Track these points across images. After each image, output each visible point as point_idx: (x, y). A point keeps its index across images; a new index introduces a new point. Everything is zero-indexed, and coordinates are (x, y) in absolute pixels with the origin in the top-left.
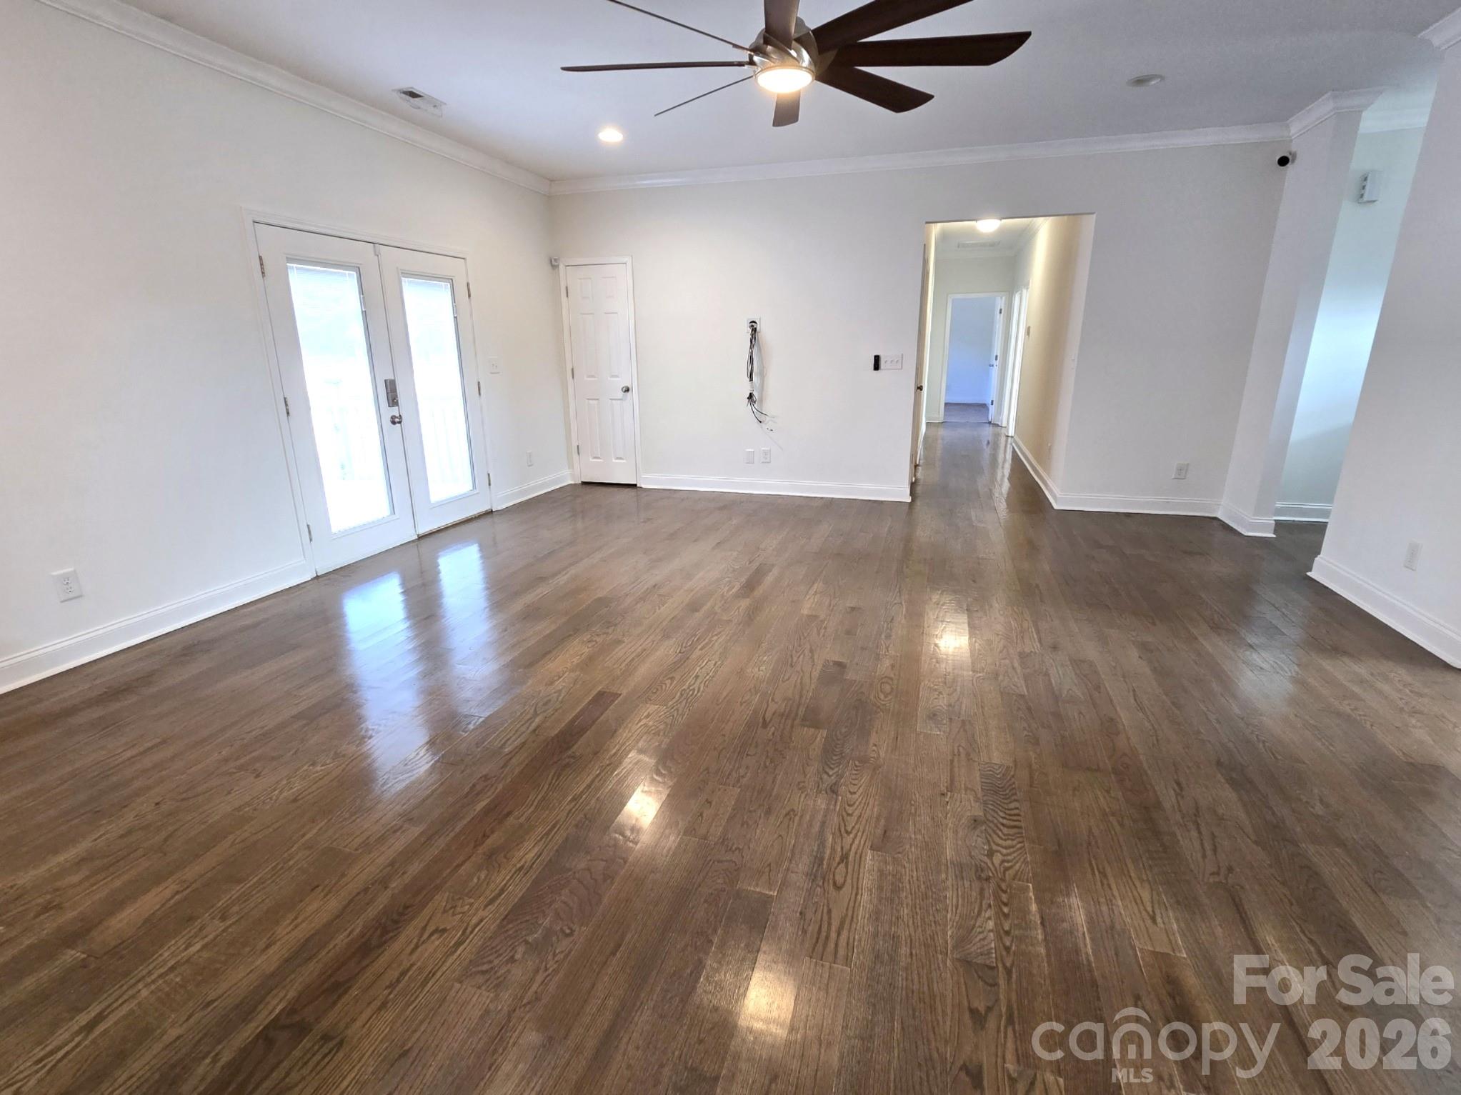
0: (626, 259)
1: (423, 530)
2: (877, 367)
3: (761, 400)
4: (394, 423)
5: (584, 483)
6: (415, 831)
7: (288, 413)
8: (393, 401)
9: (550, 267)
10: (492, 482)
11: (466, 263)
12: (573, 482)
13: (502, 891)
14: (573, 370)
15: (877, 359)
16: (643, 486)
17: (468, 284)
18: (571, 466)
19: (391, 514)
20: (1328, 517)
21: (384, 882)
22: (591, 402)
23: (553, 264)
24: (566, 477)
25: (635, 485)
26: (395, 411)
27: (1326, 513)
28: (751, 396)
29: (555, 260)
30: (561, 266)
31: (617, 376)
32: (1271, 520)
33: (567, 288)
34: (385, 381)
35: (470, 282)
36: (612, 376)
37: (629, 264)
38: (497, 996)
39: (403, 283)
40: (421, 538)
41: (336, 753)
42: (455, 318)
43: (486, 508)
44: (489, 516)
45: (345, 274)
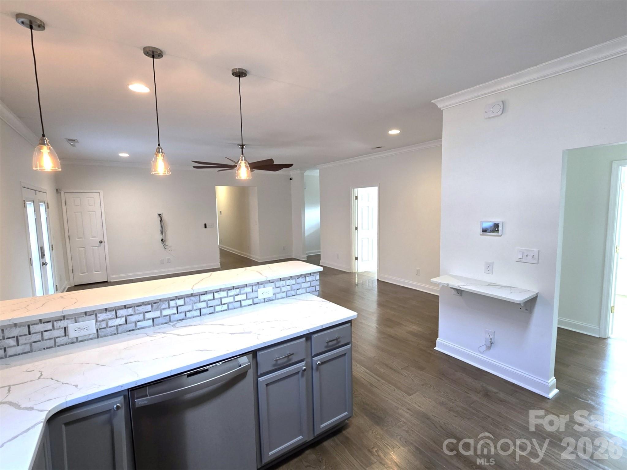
0: (100, 191)
2: (205, 227)
3: (166, 241)
4: (43, 265)
5: (77, 286)
8: (44, 255)
9: (57, 193)
10: (58, 289)
11: (46, 194)
12: (70, 286)
14: (69, 236)
15: (205, 225)
17: (47, 203)
18: (68, 279)
20: (320, 253)
22: (80, 249)
24: (67, 284)
25: (106, 282)
26: (44, 260)
27: (320, 252)
28: (162, 240)
30: (62, 192)
31: (96, 237)
32: (305, 256)
33: (65, 201)
34: (41, 247)
36: (93, 237)
37: (102, 193)
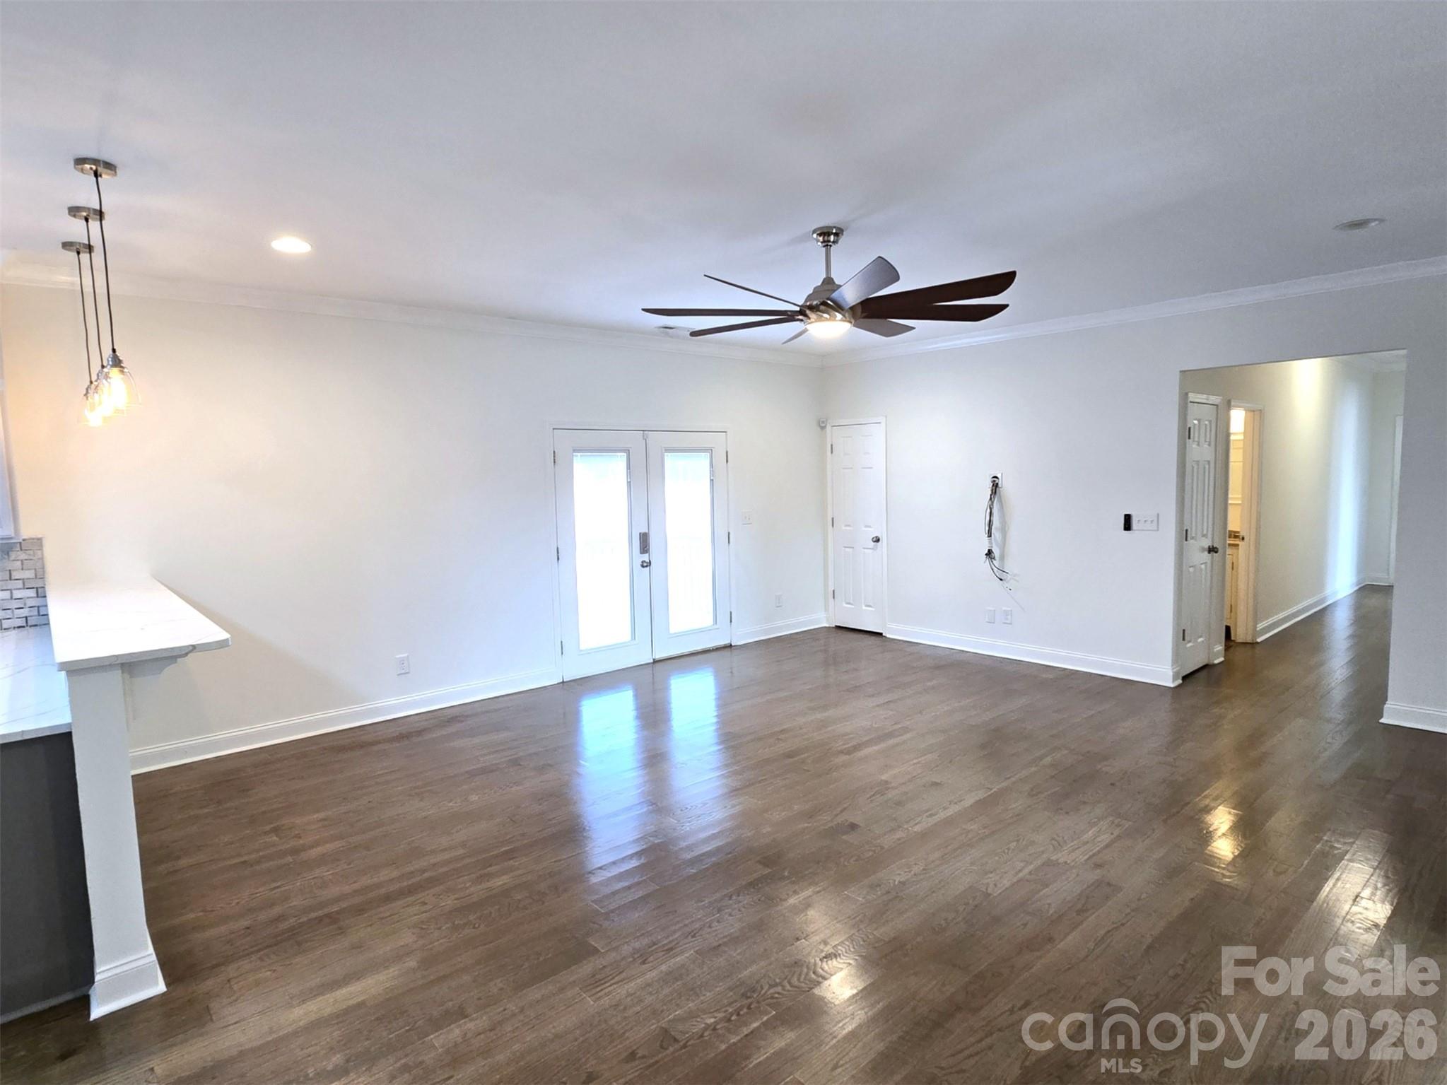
0: (882, 420)
1: (658, 656)
2: (1127, 527)
3: (1002, 557)
4: (643, 566)
5: (838, 627)
6: (461, 851)
7: (558, 559)
8: (644, 548)
9: (819, 429)
10: (733, 620)
11: (726, 435)
12: (827, 625)
13: (470, 895)
14: (833, 519)
15: (1128, 519)
16: (888, 636)
17: (727, 452)
18: (826, 610)
19: (632, 640)
21: (424, 871)
22: (847, 549)
23: (822, 426)
24: (822, 619)
25: (881, 634)
26: (645, 557)
28: (989, 553)
29: (823, 422)
30: (829, 428)
31: (870, 527)
33: (832, 445)
34: (640, 534)
35: (728, 450)
36: (866, 526)
37: (883, 424)
38: (417, 941)
39: (666, 458)
40: (655, 662)
41: (466, 799)
42: (712, 480)
43: (727, 642)
44: (729, 649)
45: (618, 456)
